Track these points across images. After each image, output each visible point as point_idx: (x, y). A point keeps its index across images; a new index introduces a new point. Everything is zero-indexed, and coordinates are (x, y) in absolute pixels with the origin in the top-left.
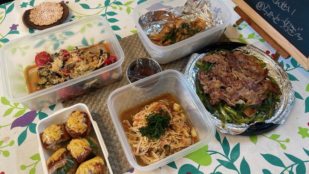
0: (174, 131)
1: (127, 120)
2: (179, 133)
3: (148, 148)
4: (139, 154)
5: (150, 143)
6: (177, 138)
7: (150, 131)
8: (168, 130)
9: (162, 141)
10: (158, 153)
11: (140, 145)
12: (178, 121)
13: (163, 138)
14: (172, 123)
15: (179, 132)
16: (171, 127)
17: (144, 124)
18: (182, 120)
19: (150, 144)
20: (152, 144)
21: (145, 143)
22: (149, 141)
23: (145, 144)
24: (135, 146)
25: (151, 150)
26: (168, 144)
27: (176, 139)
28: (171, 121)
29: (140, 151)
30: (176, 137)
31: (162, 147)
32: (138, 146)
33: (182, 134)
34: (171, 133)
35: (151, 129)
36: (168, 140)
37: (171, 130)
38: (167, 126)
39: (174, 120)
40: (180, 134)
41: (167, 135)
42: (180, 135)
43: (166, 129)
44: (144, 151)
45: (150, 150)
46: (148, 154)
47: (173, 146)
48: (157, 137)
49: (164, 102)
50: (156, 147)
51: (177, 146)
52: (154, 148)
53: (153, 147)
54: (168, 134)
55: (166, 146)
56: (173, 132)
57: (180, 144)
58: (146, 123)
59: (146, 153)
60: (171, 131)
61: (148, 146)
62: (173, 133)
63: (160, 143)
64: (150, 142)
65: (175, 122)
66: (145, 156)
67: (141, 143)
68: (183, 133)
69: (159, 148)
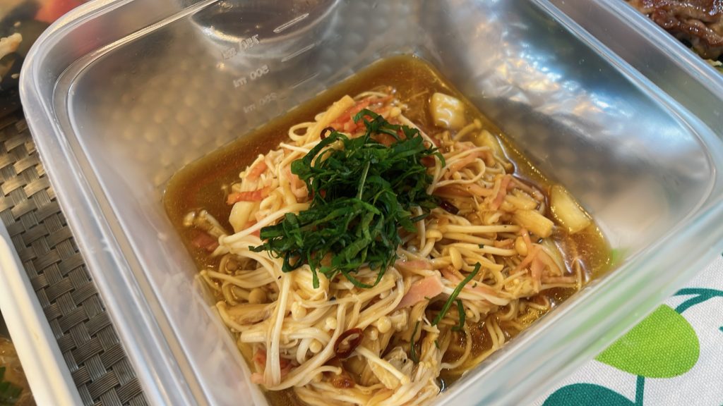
0: (463, 221)
1: (203, 213)
2: (494, 223)
3: (332, 332)
4: (283, 379)
5: (342, 303)
6: (489, 249)
7: (330, 225)
8: (429, 218)
9: (410, 280)
10: (400, 353)
11: (284, 326)
12: (473, 168)
13: (409, 260)
14: (443, 179)
15: (495, 217)
16: (446, 202)
17: (289, 201)
18: (492, 162)
19: (341, 311)
20: (357, 308)
21: (311, 304)
22: (334, 293)
23: (313, 316)
24: (252, 335)
25: (355, 344)
26: (450, 291)
27: (486, 255)
28: (438, 172)
29: (288, 364)
30: (481, 246)
31: (419, 316)
32: (270, 334)
33: (509, 228)
34: (452, 228)
35: (330, 217)
36: (444, 271)
37: (451, 217)
38: (421, 199)
39: (454, 161)
40: (501, 228)
41: (430, 246)
42: (500, 237)
43: (420, 212)
44: (310, 356)
45: (345, 342)
46: (338, 371)
47: (476, 298)
48: (379, 256)
49: (379, 97)
50: (381, 321)
51: (499, 296)
52: (370, 327)
53: (363, 325)
54: (435, 234)
55: (435, 307)
56: (458, 224)
57: (516, 277)
58: (302, 192)
59: (327, 363)
60: (450, 222)
61: (329, 323)
62: (461, 227)
63: (401, 292)
64: (342, 293)
65: (458, 175)
66: (326, 387)
67: (288, 314)
68: (514, 224)
69: (401, 319)
